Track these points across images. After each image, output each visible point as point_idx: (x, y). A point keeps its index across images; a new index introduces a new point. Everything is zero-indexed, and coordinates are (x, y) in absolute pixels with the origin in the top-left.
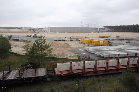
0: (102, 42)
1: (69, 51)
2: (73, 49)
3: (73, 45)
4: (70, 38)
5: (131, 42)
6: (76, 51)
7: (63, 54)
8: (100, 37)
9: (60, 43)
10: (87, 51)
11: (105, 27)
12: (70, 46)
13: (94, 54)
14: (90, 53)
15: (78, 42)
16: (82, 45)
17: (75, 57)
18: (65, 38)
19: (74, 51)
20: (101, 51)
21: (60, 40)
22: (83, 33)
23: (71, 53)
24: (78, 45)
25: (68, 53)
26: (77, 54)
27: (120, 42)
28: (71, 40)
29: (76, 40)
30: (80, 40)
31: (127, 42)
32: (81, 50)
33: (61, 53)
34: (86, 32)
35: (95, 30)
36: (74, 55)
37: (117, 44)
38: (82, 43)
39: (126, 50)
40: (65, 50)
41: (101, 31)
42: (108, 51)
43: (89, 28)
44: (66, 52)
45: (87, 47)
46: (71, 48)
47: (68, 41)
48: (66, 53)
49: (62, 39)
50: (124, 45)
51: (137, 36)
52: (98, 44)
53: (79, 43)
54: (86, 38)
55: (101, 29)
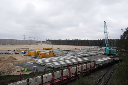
0: (48, 54)
1: (16, 65)
2: (20, 62)
3: (20, 58)
4: (14, 51)
5: (68, 53)
6: (24, 65)
7: (9, 70)
8: (44, 49)
9: (2, 56)
10: (36, 63)
11: (46, 40)
12: (16, 59)
13: (44, 65)
14: (40, 65)
15: (25, 55)
16: (29, 58)
17: (24, 72)
18: (8, 50)
19: (22, 64)
20: (50, 62)
21: (2, 54)
22: (27, 46)
23: (19, 68)
24: (25, 57)
25: (15, 68)
26: (26, 68)
27: (62, 53)
28: (16, 53)
29: (22, 53)
30: (26, 53)
31: (66, 53)
32: (29, 63)
33: (7, 69)
34: (30, 45)
35: (38, 42)
36: (23, 69)
37: (60, 55)
38: (28, 55)
39: (68, 60)
40: (11, 65)
41: (43, 43)
42: (55, 61)
43: (33, 41)
44: (12, 67)
45: (36, 60)
46: (18, 61)
47: (12, 54)
48: (13, 68)
49: (4, 52)
50: (65, 55)
51: (70, 48)
52: (45, 56)
53: (26, 56)
54: (31, 50)
55: (43, 42)
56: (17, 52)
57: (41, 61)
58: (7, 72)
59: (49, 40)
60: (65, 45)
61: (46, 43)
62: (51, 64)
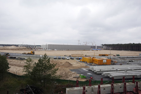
0: (105, 61)
1: (72, 70)
2: (75, 68)
3: (75, 64)
4: (70, 56)
5: (133, 61)
6: (79, 71)
7: (66, 75)
8: (100, 55)
9: (60, 61)
10: (91, 70)
11: (102, 45)
12: (72, 65)
13: (101, 74)
14: (96, 73)
15: (79, 60)
16: (84, 64)
17: (80, 78)
18: (65, 56)
20: (107, 71)
21: (60, 59)
22: (82, 51)
23: (74, 73)
24: (80, 63)
25: (71, 73)
26: (81, 75)
27: (123, 61)
28: (71, 58)
29: (77, 59)
30: (81, 59)
31: (130, 61)
32: (84, 69)
33: (64, 73)
34: (85, 50)
35: (93, 48)
36: (78, 75)
37: (121, 63)
38: (83, 62)
39: (133, 70)
40: (68, 70)
41: (99, 49)
42: (114, 71)
43: (87, 46)
44: (69, 72)
45: (91, 67)
46: (74, 67)
47: (68, 59)
48: (70, 74)
49: (62, 57)
50: (128, 64)
51: (136, 55)
52: (101, 63)
53: (81, 62)
54: (86, 56)
55: (98, 47)
56: (73, 58)
57: (97, 68)
58: (65, 76)
59: (105, 45)
60: (127, 50)
61: (102, 48)
62: (109, 74)
